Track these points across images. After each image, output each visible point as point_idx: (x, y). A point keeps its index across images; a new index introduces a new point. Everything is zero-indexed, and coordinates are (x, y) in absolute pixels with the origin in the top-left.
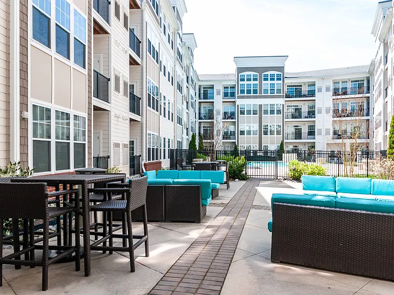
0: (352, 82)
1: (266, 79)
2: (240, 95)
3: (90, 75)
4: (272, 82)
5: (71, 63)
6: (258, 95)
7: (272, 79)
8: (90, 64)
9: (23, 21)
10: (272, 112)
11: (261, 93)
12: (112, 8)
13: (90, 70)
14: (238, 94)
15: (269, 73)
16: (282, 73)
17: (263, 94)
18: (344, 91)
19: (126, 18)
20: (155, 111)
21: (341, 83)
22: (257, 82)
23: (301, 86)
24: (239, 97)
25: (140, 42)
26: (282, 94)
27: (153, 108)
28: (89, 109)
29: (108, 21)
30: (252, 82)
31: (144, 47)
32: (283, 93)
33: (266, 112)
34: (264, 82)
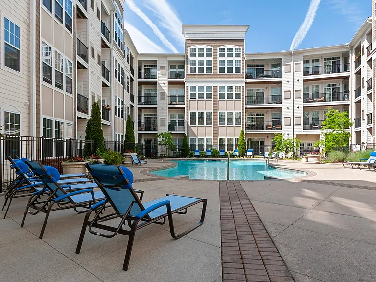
0: (325, 59)
1: (222, 55)
2: (189, 73)
3: (75, 98)
4: (230, 58)
5: (64, 92)
6: (212, 74)
7: (230, 55)
8: (75, 91)
9: (38, 72)
10: (230, 96)
11: (215, 71)
12: (89, 51)
13: (75, 95)
14: (187, 72)
15: (226, 47)
16: (241, 48)
17: (218, 74)
18: (316, 70)
19: (99, 57)
20: (120, 118)
21: (311, 61)
22: (211, 58)
23: (264, 66)
24: (188, 76)
25: (109, 71)
26: (241, 74)
27: (119, 116)
28: (75, 119)
29: (86, 61)
30: (205, 58)
31: (112, 74)
32: (243, 73)
33: (222, 95)
34: (219, 58)
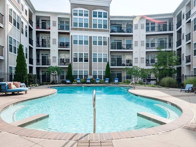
0: (158, 23)
1: (95, 16)
2: (73, 27)
4: (100, 18)
6: (89, 28)
7: (100, 16)
10: (100, 43)
11: (91, 27)
14: (72, 26)
15: (98, 11)
16: (107, 12)
17: (93, 28)
21: (150, 24)
22: (88, 18)
23: (121, 25)
24: (72, 29)
25: (3, 16)
26: (107, 29)
30: (83, 17)
31: (6, 18)
32: (109, 29)
33: (95, 43)
34: (93, 18)
